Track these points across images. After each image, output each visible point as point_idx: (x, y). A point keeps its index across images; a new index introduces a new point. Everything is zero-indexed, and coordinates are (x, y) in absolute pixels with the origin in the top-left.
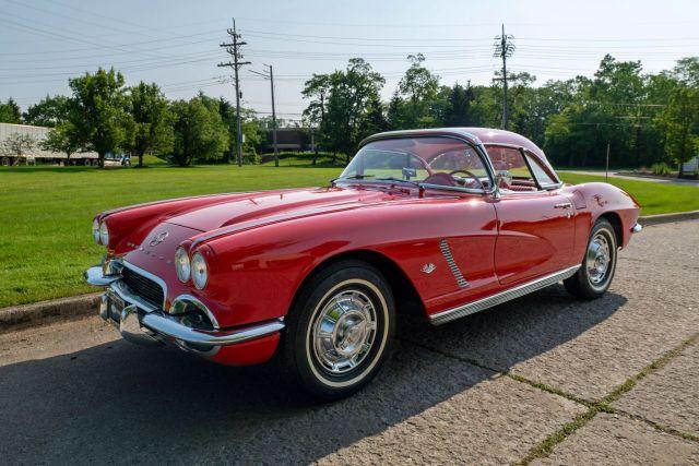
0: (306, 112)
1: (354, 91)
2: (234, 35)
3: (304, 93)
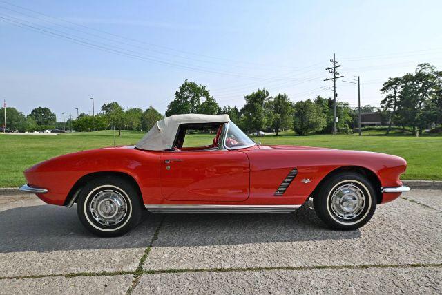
0: (383, 102)
1: (420, 85)
2: (334, 62)
3: (382, 90)
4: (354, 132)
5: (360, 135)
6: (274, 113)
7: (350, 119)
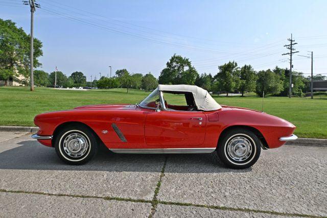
2: (291, 41)
4: (307, 95)
5: (312, 98)
6: (241, 79)
7: (304, 85)
